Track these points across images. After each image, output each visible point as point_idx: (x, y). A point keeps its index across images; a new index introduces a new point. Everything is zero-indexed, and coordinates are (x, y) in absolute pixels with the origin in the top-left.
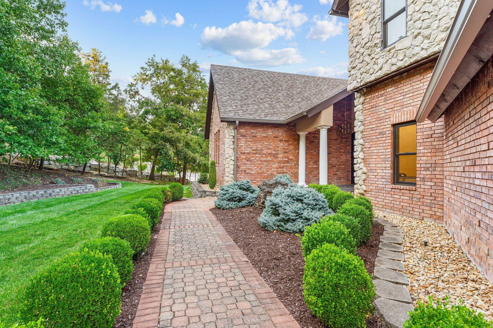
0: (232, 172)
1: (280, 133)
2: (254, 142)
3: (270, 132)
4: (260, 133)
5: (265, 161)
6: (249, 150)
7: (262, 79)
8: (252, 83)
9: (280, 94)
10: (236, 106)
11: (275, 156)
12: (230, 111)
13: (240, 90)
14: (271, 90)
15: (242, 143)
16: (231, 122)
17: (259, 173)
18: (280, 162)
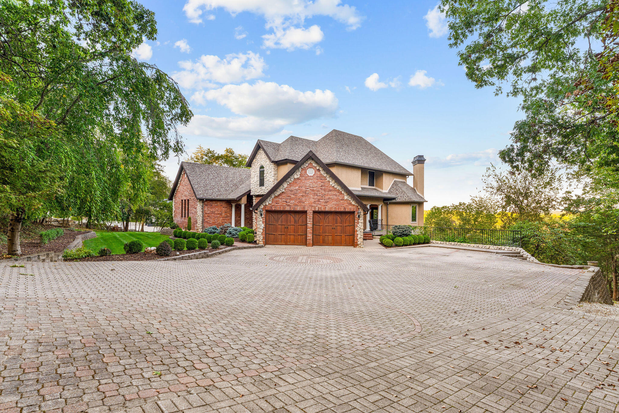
0: (201, 222)
1: (224, 204)
2: (211, 208)
3: (219, 203)
4: (214, 204)
5: (216, 217)
6: (209, 212)
7: (211, 172)
8: (207, 175)
9: (222, 182)
10: (203, 191)
11: (221, 214)
12: (200, 194)
13: (202, 180)
14: (217, 179)
15: (206, 209)
16: (201, 200)
17: (213, 223)
18: (223, 217)
